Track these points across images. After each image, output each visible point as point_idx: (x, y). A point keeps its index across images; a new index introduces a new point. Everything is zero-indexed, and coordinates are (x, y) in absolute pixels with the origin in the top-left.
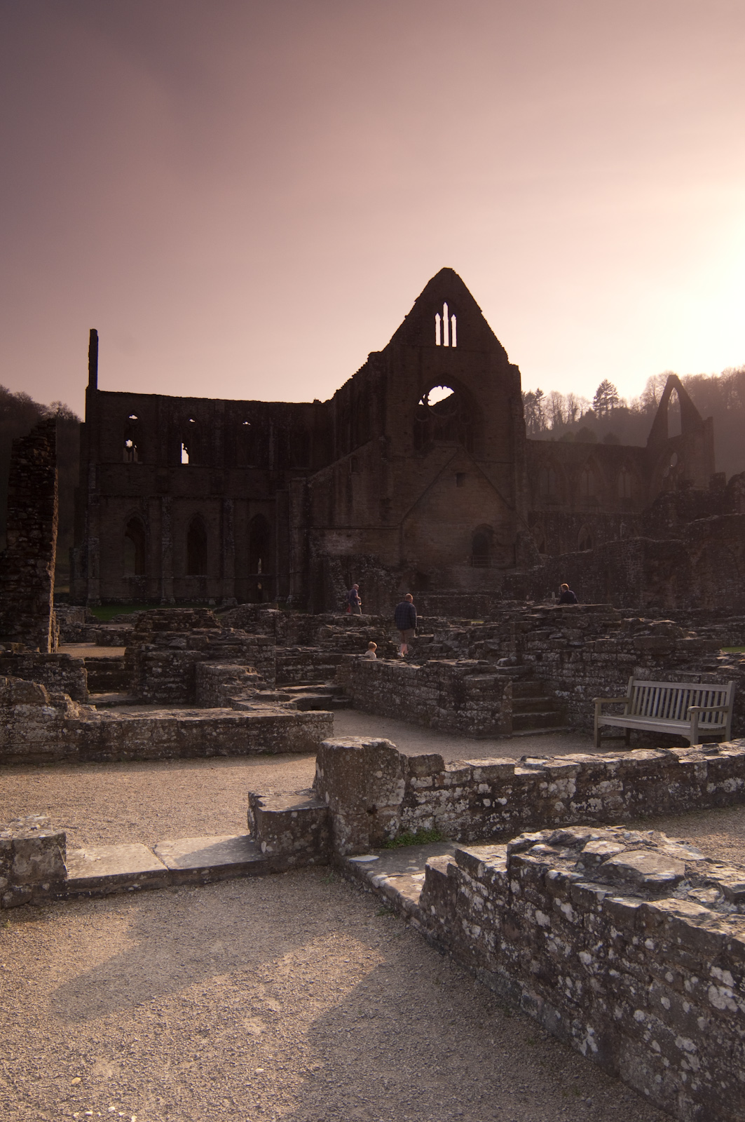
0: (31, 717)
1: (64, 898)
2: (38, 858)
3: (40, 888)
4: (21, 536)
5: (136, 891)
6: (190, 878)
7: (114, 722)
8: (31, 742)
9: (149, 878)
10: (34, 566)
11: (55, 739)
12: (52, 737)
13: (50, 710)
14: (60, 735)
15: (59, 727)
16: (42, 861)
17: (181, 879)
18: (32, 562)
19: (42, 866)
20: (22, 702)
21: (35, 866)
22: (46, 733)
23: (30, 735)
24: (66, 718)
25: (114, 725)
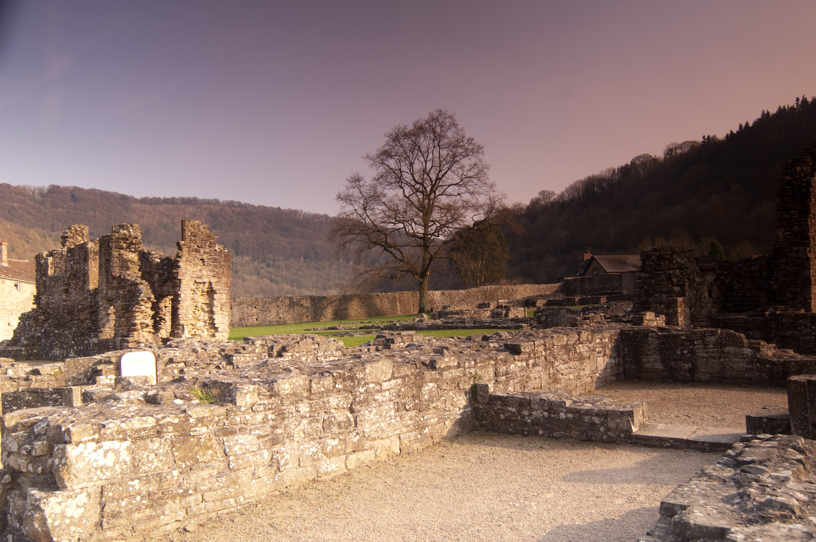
0: (735, 355)
1: (631, 443)
2: (619, 421)
3: (619, 436)
4: (786, 231)
5: (667, 447)
6: (697, 446)
7: (793, 361)
8: (737, 371)
9: (674, 442)
10: (798, 251)
11: (752, 370)
12: (750, 368)
13: (748, 351)
14: (755, 368)
15: (754, 363)
16: (621, 423)
17: (692, 446)
18: (796, 248)
19: (621, 425)
20: (729, 345)
21: (617, 424)
22: (746, 365)
23: (735, 366)
24: (758, 356)
25: (793, 363)
